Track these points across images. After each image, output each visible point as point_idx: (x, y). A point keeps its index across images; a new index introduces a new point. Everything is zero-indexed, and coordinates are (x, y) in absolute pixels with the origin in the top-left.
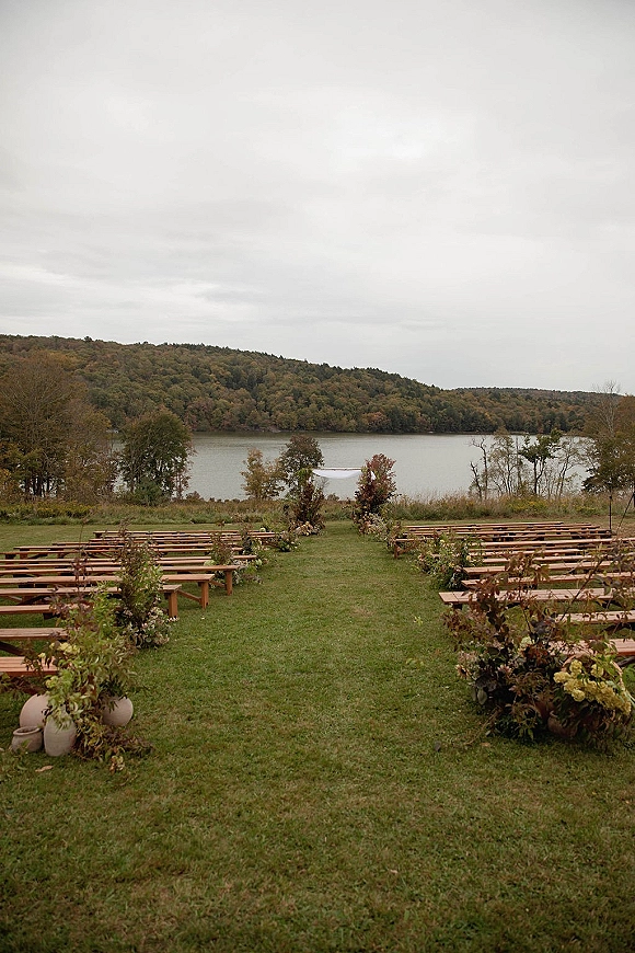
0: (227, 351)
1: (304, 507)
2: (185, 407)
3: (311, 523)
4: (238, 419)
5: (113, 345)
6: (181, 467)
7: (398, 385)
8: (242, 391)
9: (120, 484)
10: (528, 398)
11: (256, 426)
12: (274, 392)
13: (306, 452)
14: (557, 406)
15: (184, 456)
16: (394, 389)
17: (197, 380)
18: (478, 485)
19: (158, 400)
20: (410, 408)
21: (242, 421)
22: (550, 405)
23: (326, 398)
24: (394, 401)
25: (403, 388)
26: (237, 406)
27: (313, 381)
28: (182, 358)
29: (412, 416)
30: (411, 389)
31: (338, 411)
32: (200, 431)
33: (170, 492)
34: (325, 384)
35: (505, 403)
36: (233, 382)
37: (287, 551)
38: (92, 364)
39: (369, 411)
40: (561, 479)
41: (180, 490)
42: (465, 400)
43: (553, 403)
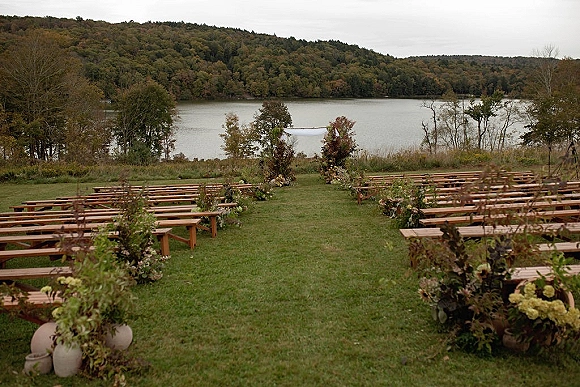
0: (204, 27)
1: (277, 162)
2: (170, 78)
3: (284, 176)
4: (215, 88)
5: (102, 24)
6: (168, 132)
7: (357, 55)
8: (219, 63)
9: (114, 147)
10: (473, 63)
11: (233, 94)
12: (248, 64)
13: (277, 116)
15: (170, 122)
16: (354, 59)
17: (179, 54)
18: (428, 141)
19: (145, 73)
20: (368, 76)
21: (220, 90)
22: (492, 70)
23: (293, 68)
24: (354, 69)
25: (362, 58)
26: (215, 77)
27: (282, 53)
28: (164, 35)
29: (370, 83)
30: (368, 58)
31: (304, 79)
32: (184, 100)
33: (159, 154)
34: (292, 55)
35: (452, 68)
36: (211, 55)
37: (264, 199)
38: (84, 41)
39: (331, 79)
40: (503, 136)
41: (168, 152)
42: (417, 67)
43: (495, 68)
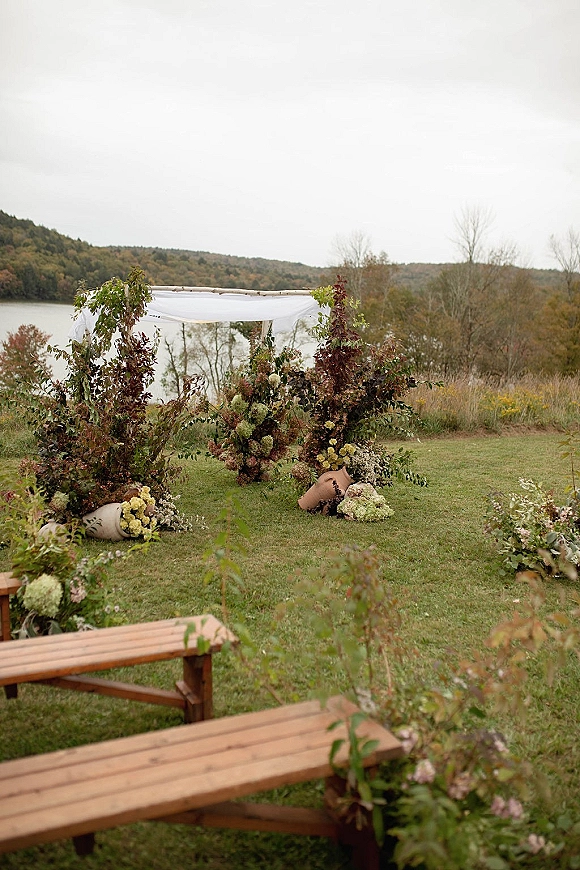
7: (31, 235)
10: (202, 261)
14: (237, 274)
16: (27, 240)
18: (174, 370)
20: (50, 268)
22: (228, 273)
24: (27, 256)
25: (40, 240)
29: (52, 279)
30: (50, 242)
35: (174, 266)
42: (123, 259)
43: (231, 270)
